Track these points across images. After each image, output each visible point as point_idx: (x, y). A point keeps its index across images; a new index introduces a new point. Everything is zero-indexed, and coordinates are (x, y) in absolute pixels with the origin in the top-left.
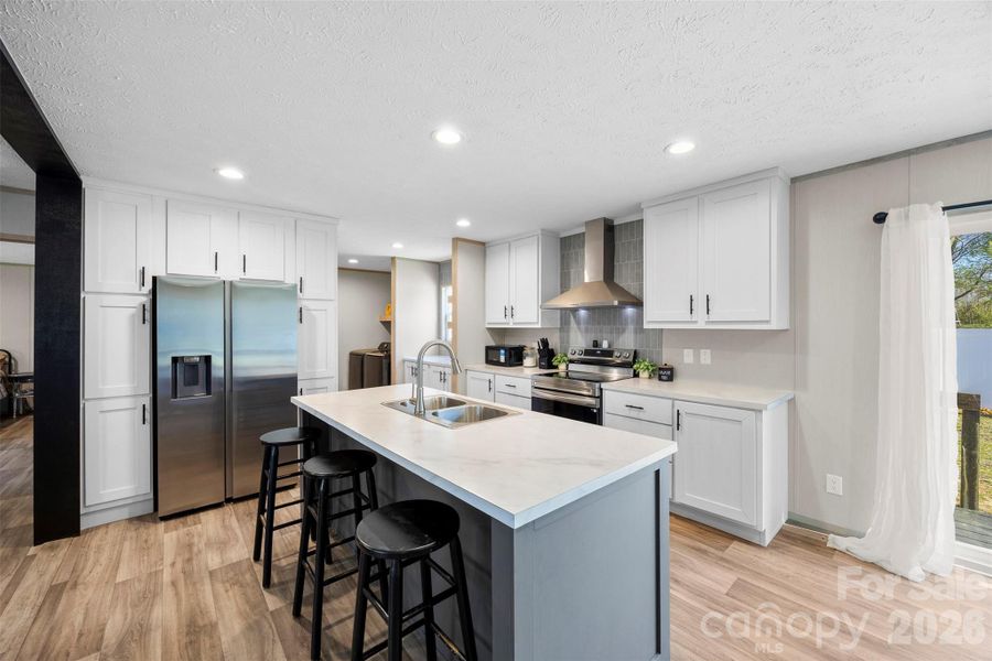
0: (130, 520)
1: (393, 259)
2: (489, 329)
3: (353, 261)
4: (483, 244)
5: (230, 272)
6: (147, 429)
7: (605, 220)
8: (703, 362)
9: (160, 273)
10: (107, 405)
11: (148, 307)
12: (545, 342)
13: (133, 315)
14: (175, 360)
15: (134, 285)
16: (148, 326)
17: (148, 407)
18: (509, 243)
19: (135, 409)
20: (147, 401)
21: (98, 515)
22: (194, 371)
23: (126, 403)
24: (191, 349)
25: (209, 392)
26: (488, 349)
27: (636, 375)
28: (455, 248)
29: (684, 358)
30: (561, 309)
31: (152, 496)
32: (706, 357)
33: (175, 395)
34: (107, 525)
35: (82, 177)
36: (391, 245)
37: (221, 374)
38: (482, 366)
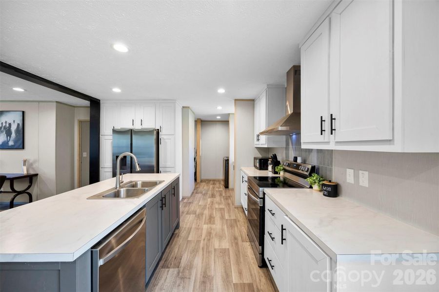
3: (219, 118)
8: (361, 184)
32: (364, 178)
36: (216, 108)
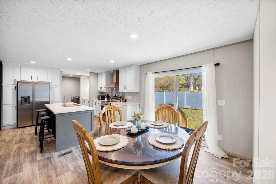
0: (12, 128)
1: (80, 75)
2: (99, 92)
4: (97, 73)
5: (35, 80)
6: (16, 111)
7: (116, 70)
9: (19, 80)
10: (7, 106)
11: (16, 87)
12: (108, 95)
13: (13, 89)
14: (22, 97)
15: (13, 83)
16: (16, 91)
17: (16, 106)
18: (102, 74)
19: (13, 107)
20: (16, 105)
21: (5, 127)
22: (26, 100)
23: (11, 106)
24: (26, 95)
25: (29, 104)
26: (98, 96)
27: (121, 101)
28: (90, 74)
29: (128, 97)
30: (112, 88)
31: (17, 124)
32: (130, 98)
33: (22, 104)
34: (7, 129)
35: (2, 62)
37: (32, 101)
38: (97, 100)
